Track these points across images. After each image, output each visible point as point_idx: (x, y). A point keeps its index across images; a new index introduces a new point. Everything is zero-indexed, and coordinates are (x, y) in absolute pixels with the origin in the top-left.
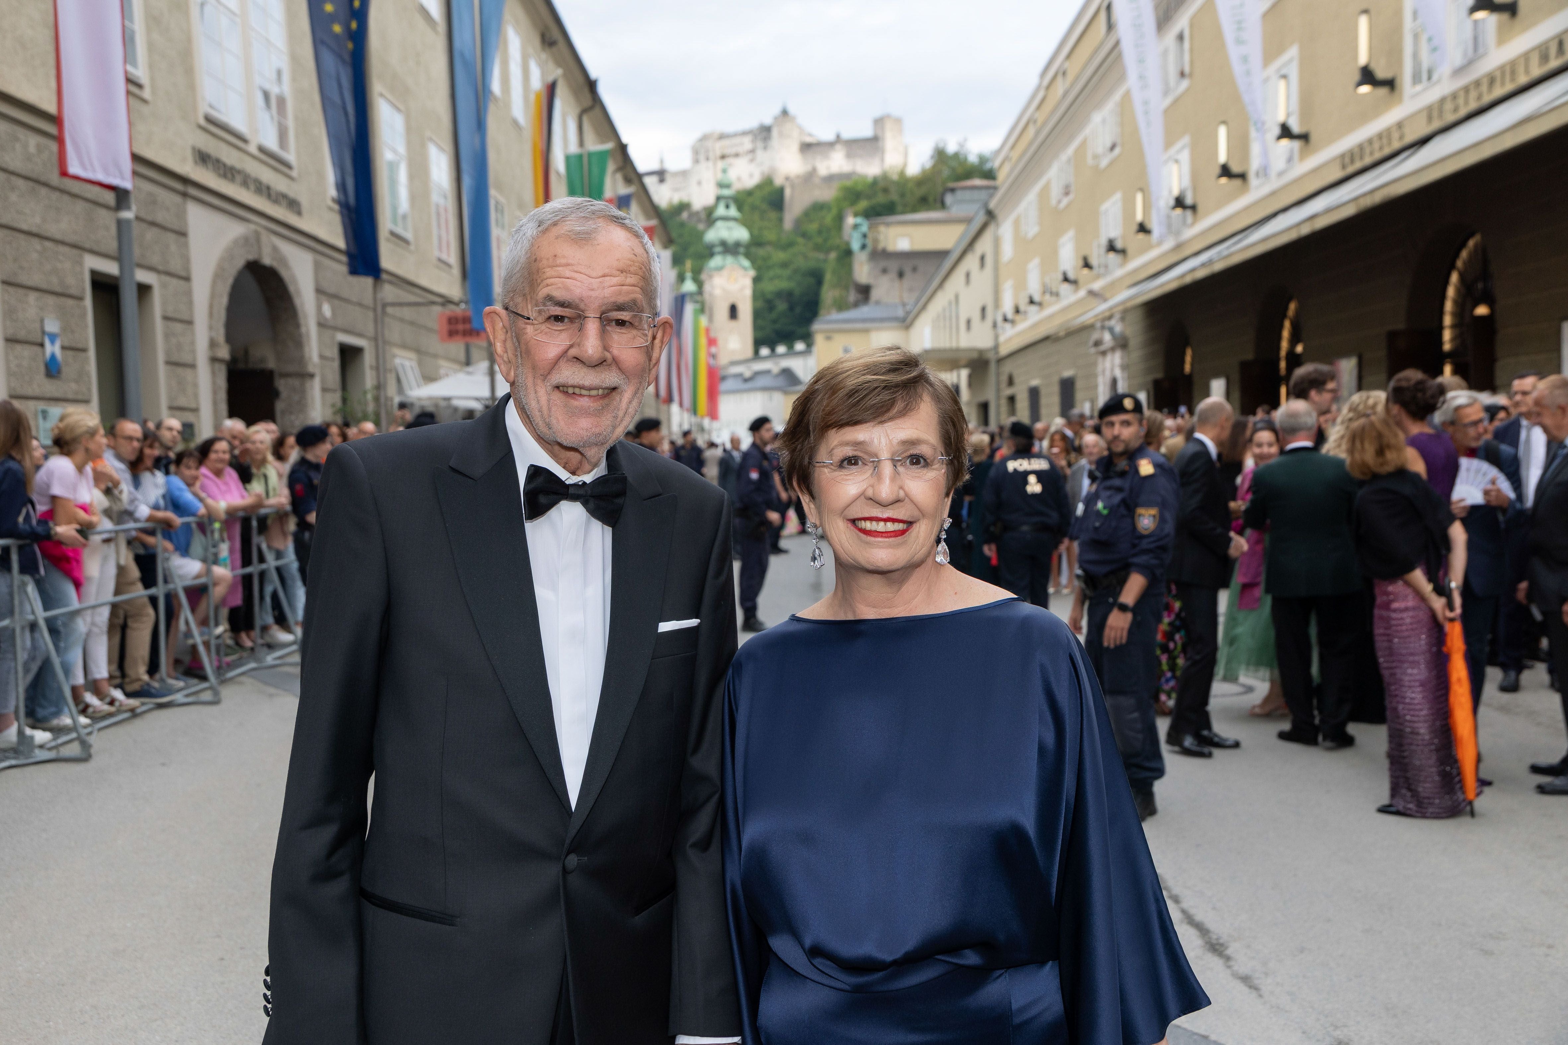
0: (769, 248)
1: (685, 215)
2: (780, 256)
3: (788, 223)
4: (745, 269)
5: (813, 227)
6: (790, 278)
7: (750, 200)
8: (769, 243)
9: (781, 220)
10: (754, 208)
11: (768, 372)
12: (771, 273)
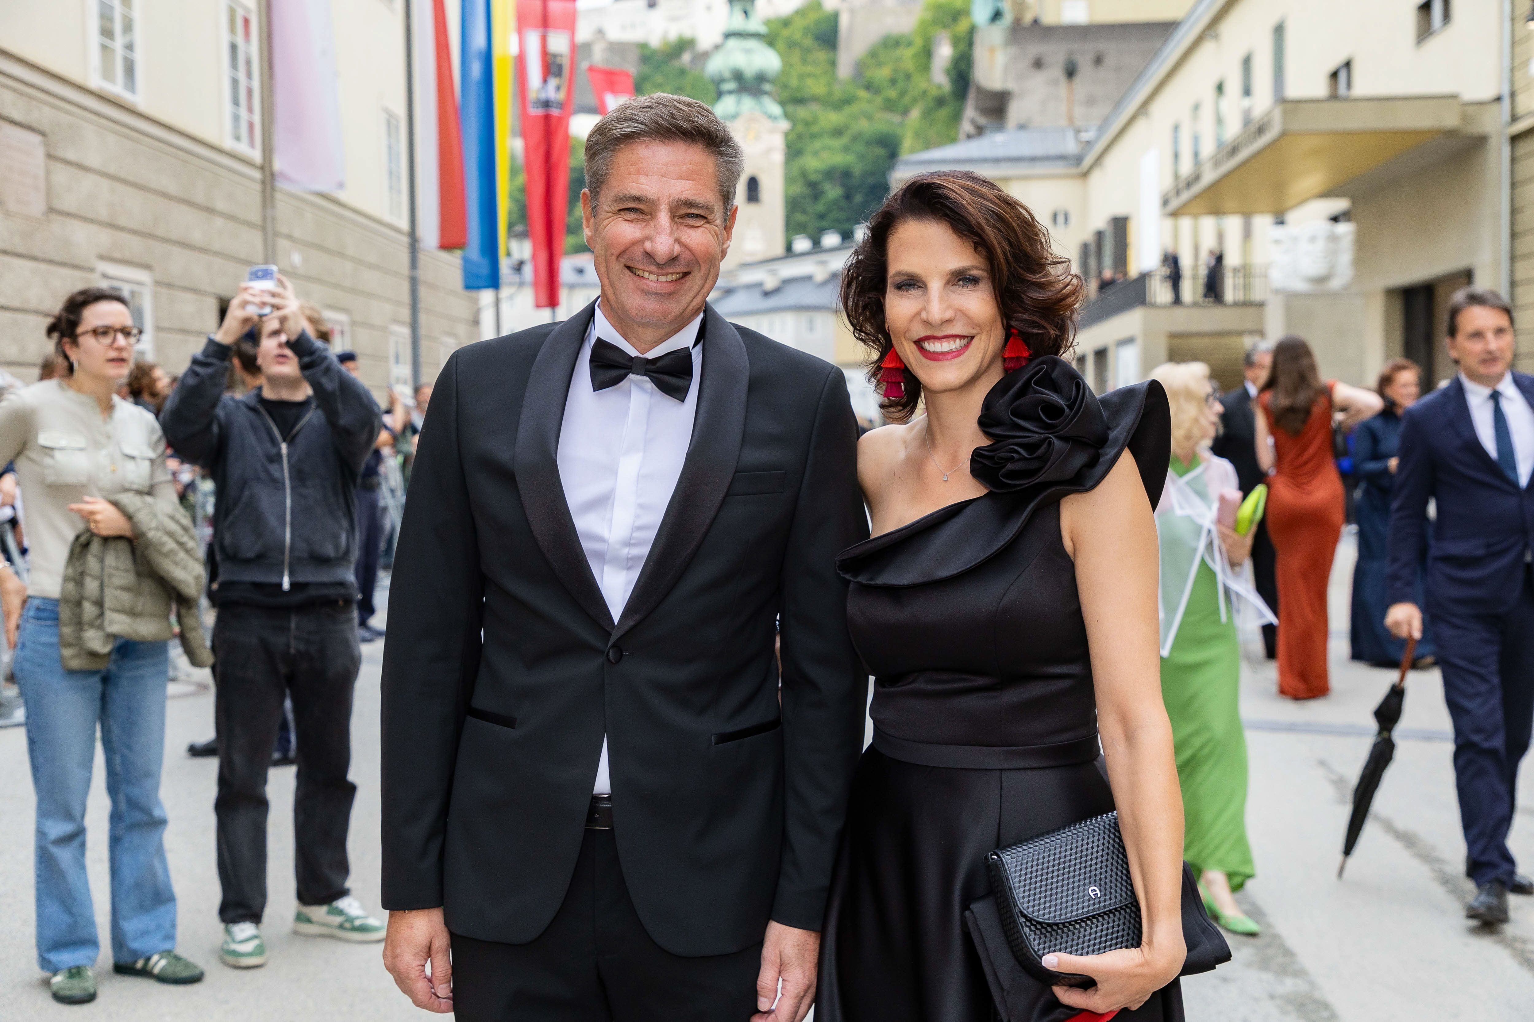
0: (815, 107)
1: (686, 57)
2: (832, 118)
3: (845, 69)
4: (772, 118)
5: (882, 73)
6: (846, 149)
7: (786, 33)
8: (816, 99)
9: (833, 63)
10: (792, 45)
11: (808, 278)
12: (817, 144)
